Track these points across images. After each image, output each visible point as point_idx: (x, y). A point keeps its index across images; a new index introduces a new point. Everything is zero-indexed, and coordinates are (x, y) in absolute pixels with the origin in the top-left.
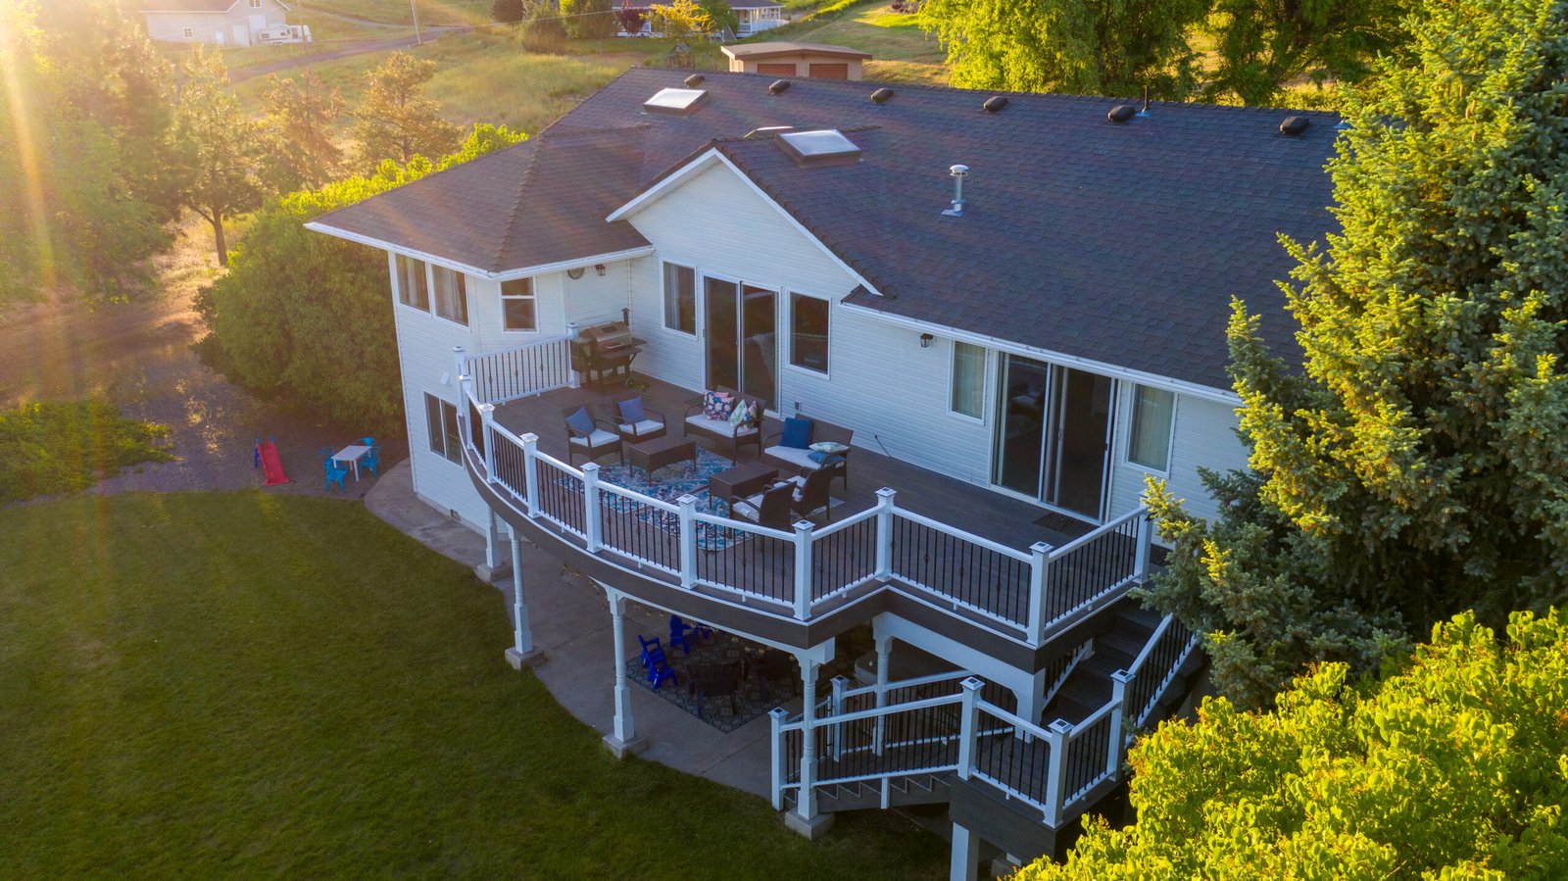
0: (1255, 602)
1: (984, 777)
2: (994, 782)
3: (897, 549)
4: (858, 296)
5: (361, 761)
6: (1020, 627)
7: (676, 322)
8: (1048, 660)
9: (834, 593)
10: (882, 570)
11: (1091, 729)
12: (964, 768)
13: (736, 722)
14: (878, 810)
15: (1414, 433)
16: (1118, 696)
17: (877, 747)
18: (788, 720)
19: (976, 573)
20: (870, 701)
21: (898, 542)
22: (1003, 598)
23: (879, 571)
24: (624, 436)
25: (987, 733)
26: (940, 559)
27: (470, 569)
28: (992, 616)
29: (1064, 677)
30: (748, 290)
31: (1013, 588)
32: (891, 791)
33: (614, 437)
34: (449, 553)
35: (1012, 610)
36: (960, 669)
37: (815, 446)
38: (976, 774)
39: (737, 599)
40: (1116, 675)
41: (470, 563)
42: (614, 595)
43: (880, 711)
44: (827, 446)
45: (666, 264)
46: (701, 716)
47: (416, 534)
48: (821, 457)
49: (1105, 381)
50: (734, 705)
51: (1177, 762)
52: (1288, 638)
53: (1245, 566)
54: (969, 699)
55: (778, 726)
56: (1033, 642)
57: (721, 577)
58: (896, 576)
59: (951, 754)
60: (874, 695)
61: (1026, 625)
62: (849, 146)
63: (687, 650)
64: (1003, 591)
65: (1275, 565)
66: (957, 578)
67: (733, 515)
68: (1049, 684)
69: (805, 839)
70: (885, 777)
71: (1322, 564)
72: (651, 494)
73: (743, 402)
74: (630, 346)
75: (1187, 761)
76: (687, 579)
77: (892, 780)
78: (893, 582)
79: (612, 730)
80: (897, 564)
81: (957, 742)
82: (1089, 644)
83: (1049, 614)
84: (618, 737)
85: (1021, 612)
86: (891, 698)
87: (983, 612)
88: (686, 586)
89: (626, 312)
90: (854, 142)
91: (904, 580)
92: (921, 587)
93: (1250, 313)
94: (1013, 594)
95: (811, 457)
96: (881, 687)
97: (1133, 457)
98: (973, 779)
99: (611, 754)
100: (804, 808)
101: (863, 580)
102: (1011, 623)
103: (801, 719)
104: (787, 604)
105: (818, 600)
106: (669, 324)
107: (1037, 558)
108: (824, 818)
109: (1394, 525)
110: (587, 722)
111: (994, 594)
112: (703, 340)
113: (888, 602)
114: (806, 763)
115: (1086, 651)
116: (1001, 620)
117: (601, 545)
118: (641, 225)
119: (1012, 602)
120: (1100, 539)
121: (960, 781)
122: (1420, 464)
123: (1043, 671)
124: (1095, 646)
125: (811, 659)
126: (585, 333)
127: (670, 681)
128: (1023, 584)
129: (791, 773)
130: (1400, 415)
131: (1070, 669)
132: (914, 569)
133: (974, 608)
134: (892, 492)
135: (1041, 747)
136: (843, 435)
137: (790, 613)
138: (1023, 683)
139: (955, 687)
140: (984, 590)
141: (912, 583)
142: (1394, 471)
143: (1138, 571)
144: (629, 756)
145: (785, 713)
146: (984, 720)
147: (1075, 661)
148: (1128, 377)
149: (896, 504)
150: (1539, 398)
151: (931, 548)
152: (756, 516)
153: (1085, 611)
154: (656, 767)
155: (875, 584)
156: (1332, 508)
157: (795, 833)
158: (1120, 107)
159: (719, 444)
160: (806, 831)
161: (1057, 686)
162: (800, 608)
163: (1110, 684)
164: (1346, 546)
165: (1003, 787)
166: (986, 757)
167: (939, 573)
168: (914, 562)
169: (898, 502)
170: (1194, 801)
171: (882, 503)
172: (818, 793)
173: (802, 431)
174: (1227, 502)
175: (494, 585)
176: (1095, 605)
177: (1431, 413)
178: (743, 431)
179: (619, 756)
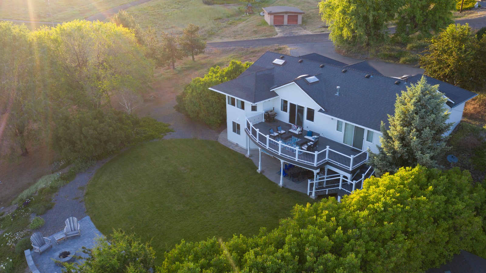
0: (381, 165)
1: (343, 189)
2: (345, 190)
3: (329, 155)
4: (320, 111)
5: (239, 187)
6: (349, 167)
7: (283, 109)
8: (352, 172)
9: (320, 162)
10: (327, 158)
11: (359, 182)
12: (340, 188)
13: (299, 182)
14: (326, 194)
15: (401, 144)
16: (363, 177)
17: (324, 186)
18: (311, 181)
19: (342, 159)
20: (324, 178)
21: (330, 154)
22: (346, 163)
23: (326, 158)
24: (279, 133)
25: (344, 183)
26: (336, 156)
27: (244, 155)
28: (344, 166)
29: (355, 175)
30: (298, 106)
31: (348, 161)
32: (328, 191)
33: (278, 134)
34: (238, 152)
35: (348, 165)
36: (339, 173)
37: (313, 137)
38: (342, 188)
39: (305, 162)
40: (363, 175)
41: (244, 154)
42: (282, 161)
43: (325, 180)
44: (316, 137)
45: (282, 99)
46: (293, 181)
47: (231, 148)
48: (315, 138)
49: (364, 129)
50: (298, 179)
51: (368, 182)
52: (385, 170)
53: (380, 160)
54: (341, 178)
55: (309, 182)
56: (351, 170)
57: (301, 159)
58: (329, 159)
59: (338, 186)
60: (324, 177)
61: (350, 167)
62: (317, 80)
63: (288, 170)
64: (346, 162)
65: (385, 160)
66: (339, 160)
67: (302, 149)
68: (353, 176)
69: (313, 199)
70: (327, 189)
71: (391, 159)
72: (286, 144)
73: (299, 127)
74: (274, 115)
75: (369, 182)
76: (297, 159)
77: (328, 190)
78: (328, 160)
79: (280, 183)
80: (329, 157)
81: (339, 184)
82: (359, 170)
83: (353, 165)
84: (281, 184)
85: (349, 165)
86: (327, 178)
87: (343, 165)
88: (296, 160)
89: (274, 108)
90: (318, 79)
91: (330, 160)
92: (333, 161)
93: (384, 123)
94: (348, 162)
95: (313, 138)
96: (326, 176)
97: (367, 140)
98: (341, 189)
99: (279, 187)
100: (313, 194)
101: (324, 160)
102: (347, 167)
103: (314, 181)
104: (313, 163)
105: (318, 163)
106: (281, 110)
107: (352, 157)
108: (316, 196)
109: (399, 155)
110: (274, 182)
111: (345, 162)
112: (289, 114)
113: (328, 163)
114: (314, 188)
115: (359, 171)
116: (346, 166)
117: (281, 154)
118: (277, 92)
119: (348, 164)
120: (362, 154)
121: (339, 189)
122: (401, 149)
123: (352, 174)
124: (360, 170)
125: (316, 172)
126: (267, 112)
127: (286, 175)
128: (349, 161)
129: (311, 189)
130: (399, 142)
131: (356, 174)
132: (332, 158)
133: (342, 164)
134: (329, 146)
135: (352, 184)
136: (318, 135)
137: (314, 165)
138: (349, 176)
139: (339, 176)
140: (343, 162)
141: (332, 160)
142: (398, 149)
143: (367, 159)
144: (283, 187)
145: (310, 180)
146: (343, 181)
147: (357, 173)
148: (366, 129)
149: (329, 148)
150: (414, 142)
151: (335, 155)
152: (306, 149)
153: (359, 165)
154: (287, 189)
155: (326, 160)
156: (391, 153)
157: (312, 199)
158: (368, 75)
159: (295, 135)
160: (314, 198)
161: (354, 176)
162: (315, 164)
163: (362, 176)
164: (394, 158)
165: (346, 190)
166: (343, 186)
167: (336, 159)
168: (332, 157)
169: (330, 148)
170: (369, 186)
171: (327, 148)
172: (316, 192)
173: (311, 134)
174: (380, 150)
175: (250, 158)
176: (360, 164)
177: (404, 142)
178: (300, 133)
179: (281, 187)
